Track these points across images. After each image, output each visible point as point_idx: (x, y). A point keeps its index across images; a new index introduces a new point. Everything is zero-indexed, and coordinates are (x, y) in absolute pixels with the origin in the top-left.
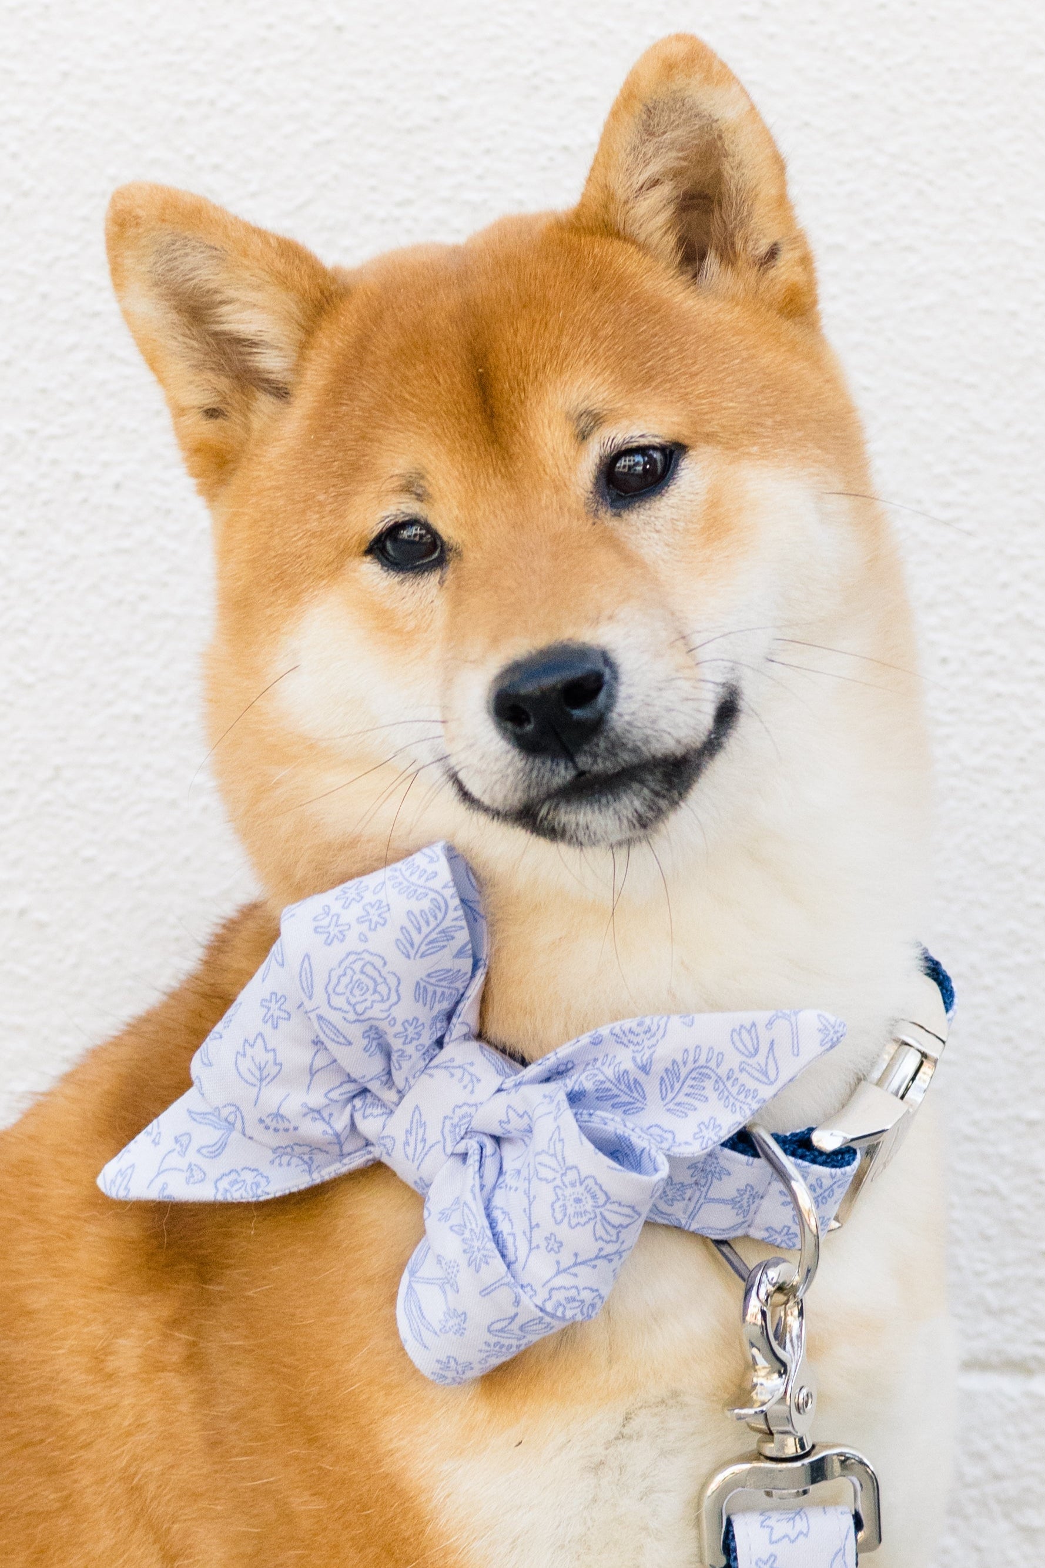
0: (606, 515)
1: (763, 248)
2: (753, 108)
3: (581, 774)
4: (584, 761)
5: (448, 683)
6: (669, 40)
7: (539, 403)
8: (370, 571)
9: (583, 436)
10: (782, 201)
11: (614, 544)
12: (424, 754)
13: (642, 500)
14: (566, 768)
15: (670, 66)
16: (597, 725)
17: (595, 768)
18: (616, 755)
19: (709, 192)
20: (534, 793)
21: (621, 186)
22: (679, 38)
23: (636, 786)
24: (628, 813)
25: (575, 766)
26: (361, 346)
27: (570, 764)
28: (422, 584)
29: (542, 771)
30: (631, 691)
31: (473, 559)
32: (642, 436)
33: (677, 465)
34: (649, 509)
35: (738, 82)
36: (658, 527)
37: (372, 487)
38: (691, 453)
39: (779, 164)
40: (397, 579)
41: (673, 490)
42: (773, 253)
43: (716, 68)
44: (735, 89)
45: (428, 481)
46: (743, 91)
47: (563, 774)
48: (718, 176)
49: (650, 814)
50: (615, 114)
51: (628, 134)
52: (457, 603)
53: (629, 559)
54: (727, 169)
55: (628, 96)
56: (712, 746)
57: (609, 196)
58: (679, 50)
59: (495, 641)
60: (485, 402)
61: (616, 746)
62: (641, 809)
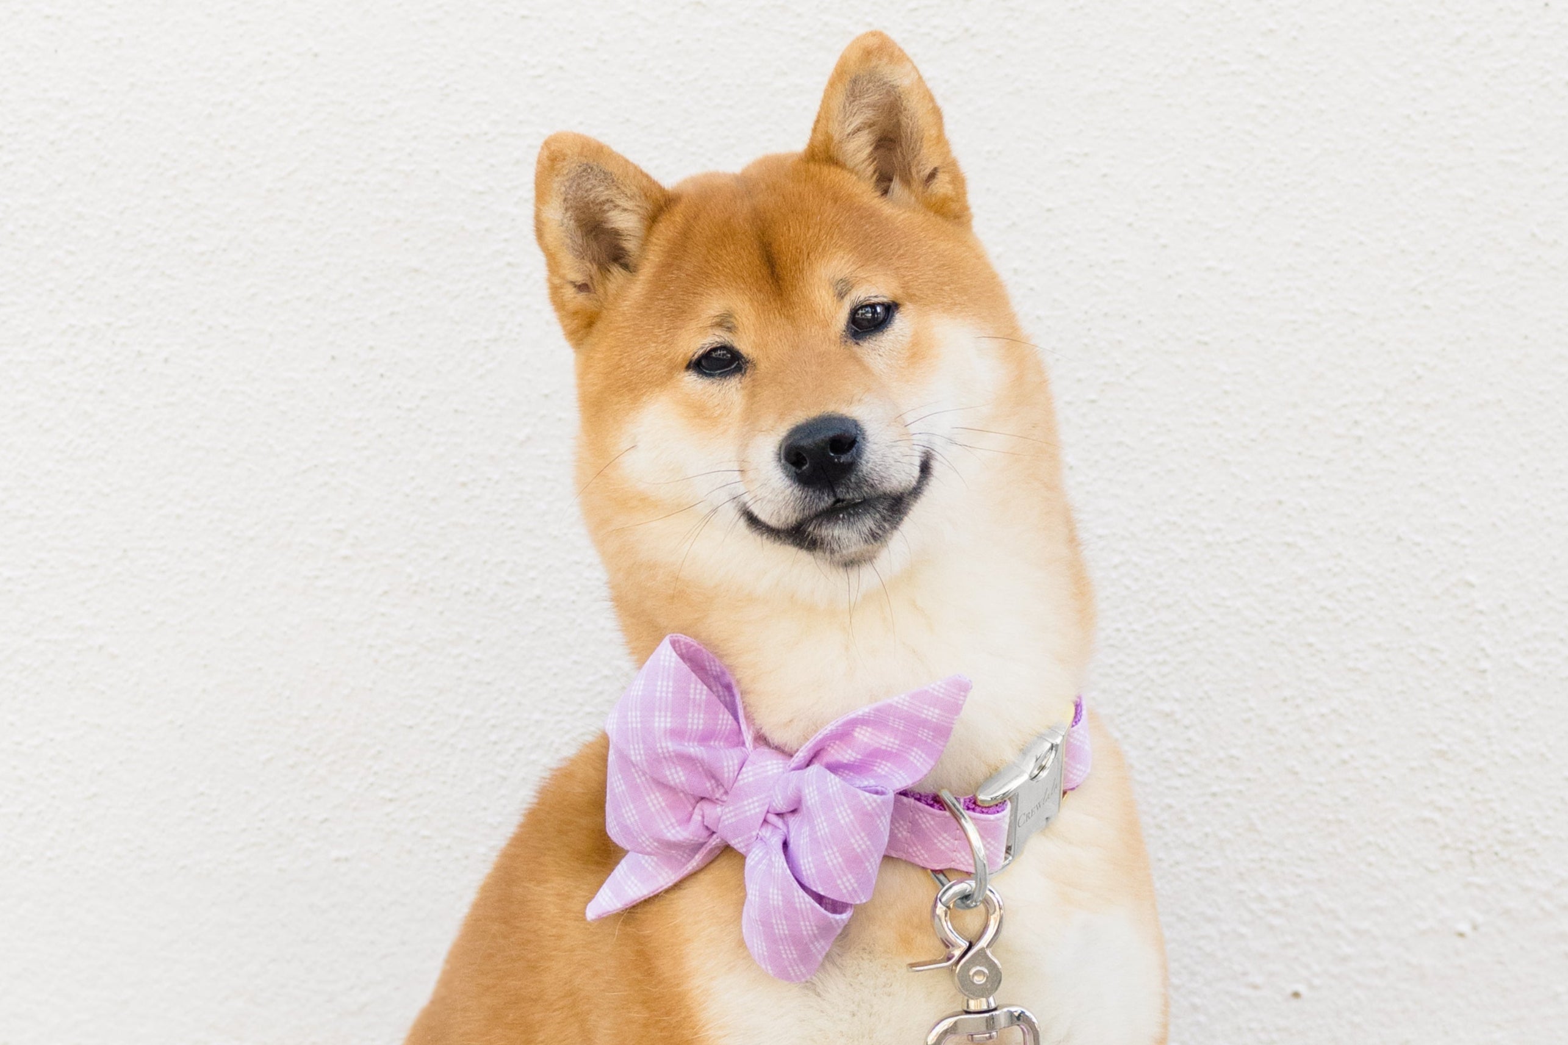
0: (851, 342)
1: (928, 171)
2: (920, 78)
3: (838, 501)
4: (841, 492)
5: (744, 446)
6: (865, 36)
7: (812, 274)
8: (692, 382)
9: (841, 295)
10: (940, 139)
11: (858, 360)
12: (723, 496)
13: (871, 335)
14: (828, 496)
15: (868, 52)
16: (851, 467)
17: (848, 497)
18: (861, 488)
19: (892, 136)
20: (807, 512)
21: (837, 131)
22: (874, 34)
23: (871, 510)
24: (865, 530)
25: (835, 495)
26: (686, 235)
27: (832, 494)
28: (725, 384)
29: (813, 497)
30: (875, 447)
31: (763, 366)
32: (876, 297)
33: (892, 316)
34: (876, 340)
35: (911, 62)
36: (881, 353)
37: (693, 325)
38: (902, 309)
39: (937, 113)
40: (708, 381)
41: (890, 331)
42: (932, 175)
43: (897, 53)
44: (909, 67)
45: (735, 318)
46: (915, 68)
47: (827, 501)
48: (898, 124)
49: (880, 532)
50: (832, 84)
51: (839, 99)
52: (752, 396)
53: (866, 369)
54: (904, 121)
55: (840, 72)
56: (916, 492)
57: (829, 138)
58: (873, 42)
59: (781, 416)
60: (773, 273)
61: (862, 481)
62: (873, 527)
